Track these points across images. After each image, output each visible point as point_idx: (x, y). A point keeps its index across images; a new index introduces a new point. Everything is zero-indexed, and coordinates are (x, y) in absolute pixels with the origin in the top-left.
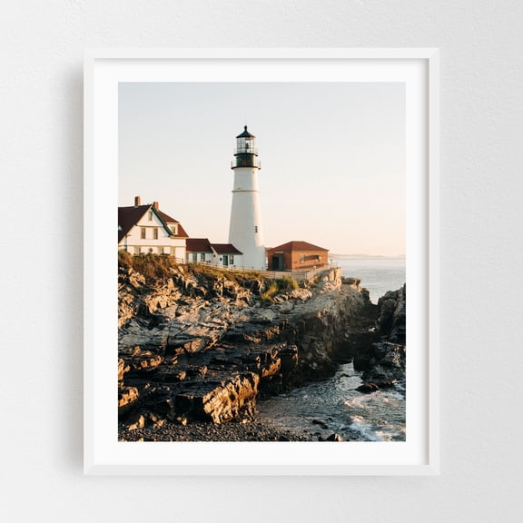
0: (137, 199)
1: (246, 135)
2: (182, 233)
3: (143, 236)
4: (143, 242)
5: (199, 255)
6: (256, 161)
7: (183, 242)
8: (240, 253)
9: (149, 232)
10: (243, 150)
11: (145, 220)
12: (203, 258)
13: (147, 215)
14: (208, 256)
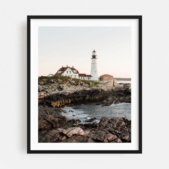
0: (67, 66)
1: (94, 52)
2: (78, 72)
3: (67, 73)
4: (67, 74)
5: (83, 77)
6: (96, 57)
7: (78, 74)
8: (92, 77)
9: (69, 72)
10: (93, 55)
11: (68, 70)
12: (84, 78)
13: (68, 69)
14: (85, 77)
